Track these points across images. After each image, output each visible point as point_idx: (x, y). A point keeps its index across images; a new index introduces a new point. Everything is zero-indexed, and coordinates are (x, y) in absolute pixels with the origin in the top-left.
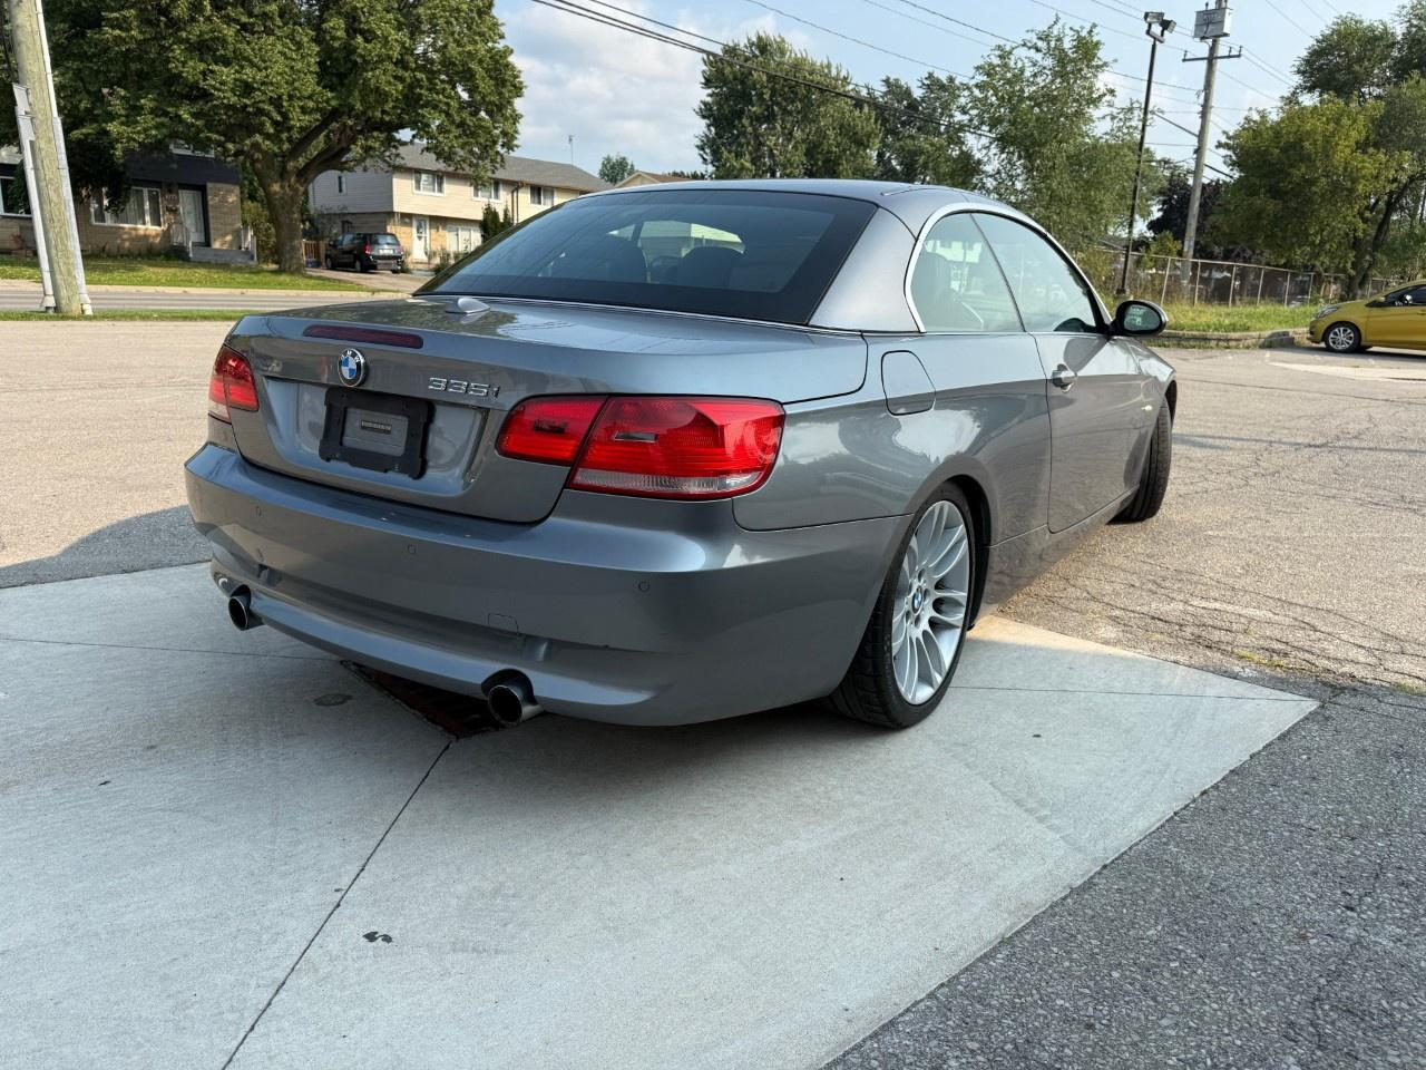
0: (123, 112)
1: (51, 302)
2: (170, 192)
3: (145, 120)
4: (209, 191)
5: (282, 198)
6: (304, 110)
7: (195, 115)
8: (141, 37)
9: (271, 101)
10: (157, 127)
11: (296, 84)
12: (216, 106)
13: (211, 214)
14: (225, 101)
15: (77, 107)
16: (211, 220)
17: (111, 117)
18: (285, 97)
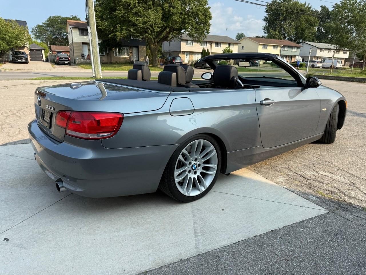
0: (120, 30)
1: (94, 75)
2: (131, 48)
3: (124, 32)
4: (139, 48)
5: (154, 48)
6: (158, 27)
7: (134, 30)
8: (124, 12)
9: (150, 26)
10: (126, 33)
11: (156, 21)
12: (138, 28)
13: (139, 53)
14: (140, 26)
15: (110, 29)
16: (139, 55)
17: (117, 31)
18: (153, 24)
